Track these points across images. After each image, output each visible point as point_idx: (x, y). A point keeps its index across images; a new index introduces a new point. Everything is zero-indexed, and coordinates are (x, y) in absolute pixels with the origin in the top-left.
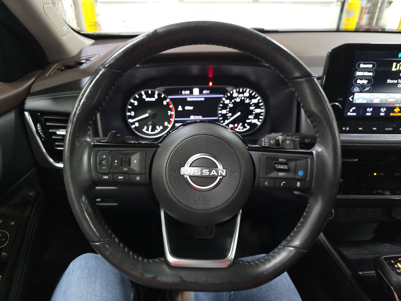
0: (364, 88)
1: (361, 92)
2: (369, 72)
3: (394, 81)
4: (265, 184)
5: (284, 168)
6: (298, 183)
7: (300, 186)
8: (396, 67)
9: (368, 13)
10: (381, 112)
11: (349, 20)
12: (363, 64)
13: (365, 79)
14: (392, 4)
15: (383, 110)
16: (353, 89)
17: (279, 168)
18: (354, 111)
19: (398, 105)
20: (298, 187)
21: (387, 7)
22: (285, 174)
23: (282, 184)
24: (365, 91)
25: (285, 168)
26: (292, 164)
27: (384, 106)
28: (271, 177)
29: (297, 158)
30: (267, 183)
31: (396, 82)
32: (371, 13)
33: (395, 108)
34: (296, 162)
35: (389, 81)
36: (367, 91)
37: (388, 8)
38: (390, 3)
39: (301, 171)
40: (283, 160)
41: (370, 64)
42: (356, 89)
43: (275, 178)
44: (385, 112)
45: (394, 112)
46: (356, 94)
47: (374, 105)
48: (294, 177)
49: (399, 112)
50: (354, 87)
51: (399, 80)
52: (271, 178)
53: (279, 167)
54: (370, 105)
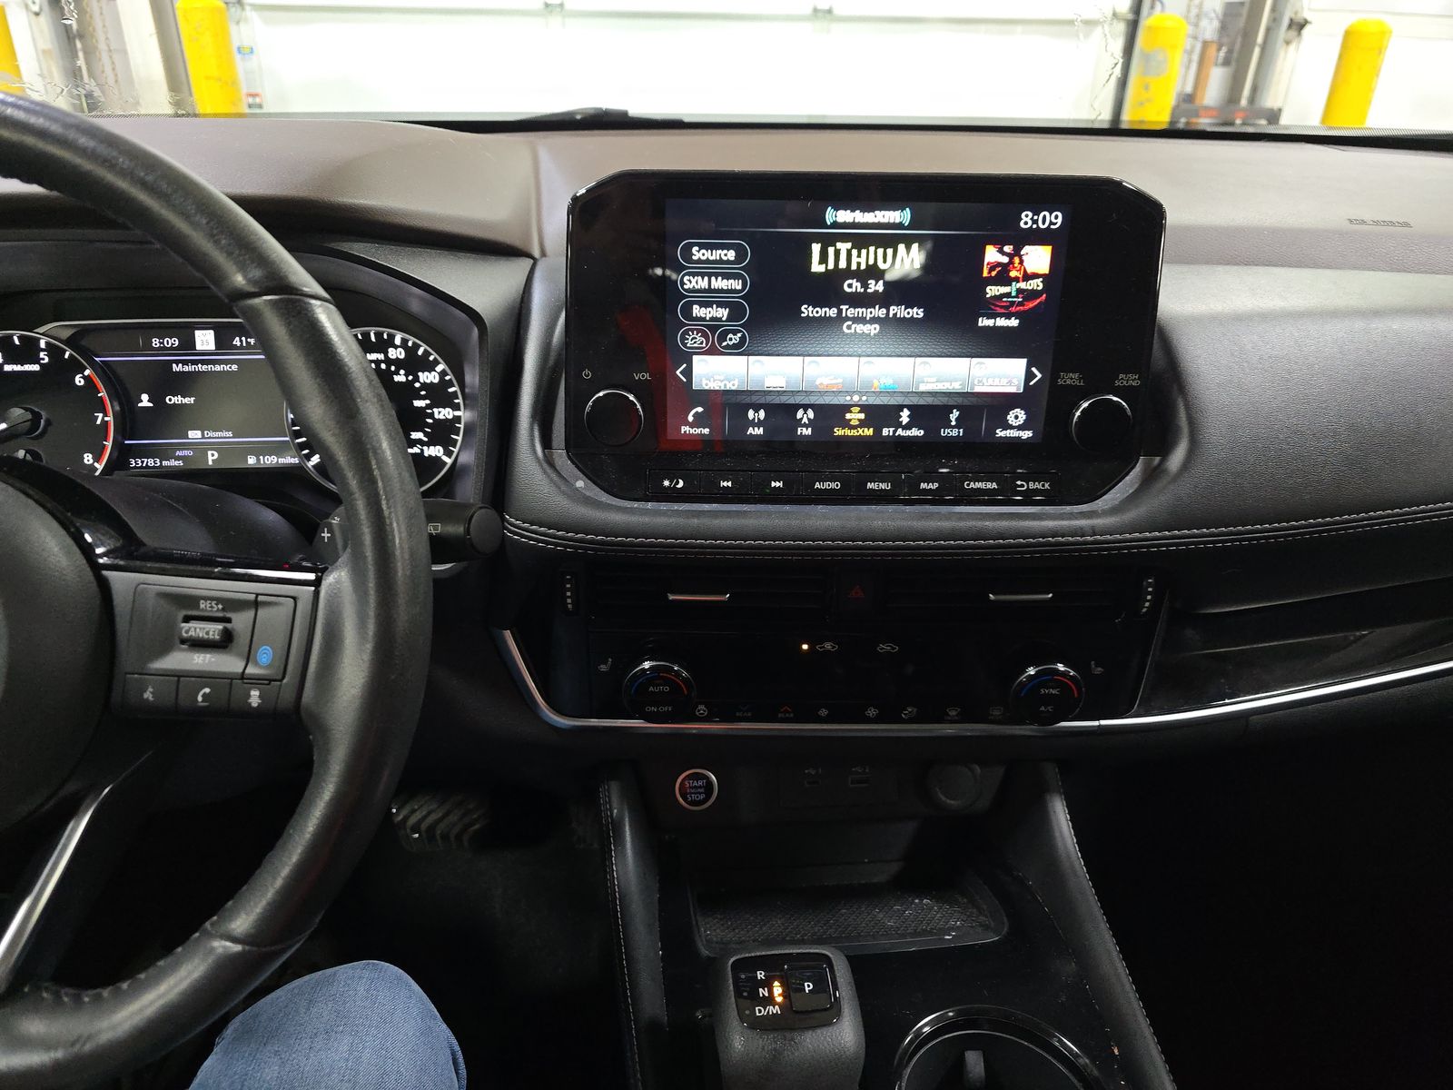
0: (723, 337)
1: (712, 351)
2: (727, 276)
3: (824, 310)
4: (145, 696)
5: (206, 637)
6: (253, 693)
7: (259, 704)
8: (824, 259)
9: (1226, 62)
10: (799, 423)
11: (1147, 88)
12: (702, 246)
13: (720, 305)
14: (1306, 31)
15: (805, 416)
16: (683, 339)
17: (191, 636)
18: (700, 420)
19: (856, 398)
20: (254, 708)
21: (1288, 43)
22: (213, 659)
23: (200, 699)
24: (728, 347)
25: (211, 637)
26: (241, 621)
27: (806, 401)
28: (162, 669)
29: (260, 598)
30: (150, 692)
31: (833, 312)
32: (1236, 62)
33: (847, 408)
34: (256, 615)
35: (807, 311)
36: (735, 346)
37: (1292, 47)
38: (1299, 26)
39: (264, 647)
40: (212, 607)
41: (727, 247)
42: (695, 340)
43: (179, 675)
44: (811, 423)
45: (846, 424)
46: (695, 358)
47: (769, 399)
48: (241, 670)
49: (862, 424)
50: (686, 332)
51: (844, 307)
52: (161, 673)
53: (190, 634)
54: (754, 399)
